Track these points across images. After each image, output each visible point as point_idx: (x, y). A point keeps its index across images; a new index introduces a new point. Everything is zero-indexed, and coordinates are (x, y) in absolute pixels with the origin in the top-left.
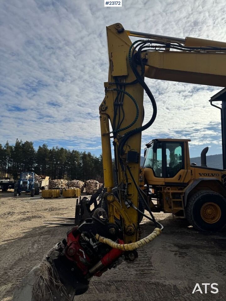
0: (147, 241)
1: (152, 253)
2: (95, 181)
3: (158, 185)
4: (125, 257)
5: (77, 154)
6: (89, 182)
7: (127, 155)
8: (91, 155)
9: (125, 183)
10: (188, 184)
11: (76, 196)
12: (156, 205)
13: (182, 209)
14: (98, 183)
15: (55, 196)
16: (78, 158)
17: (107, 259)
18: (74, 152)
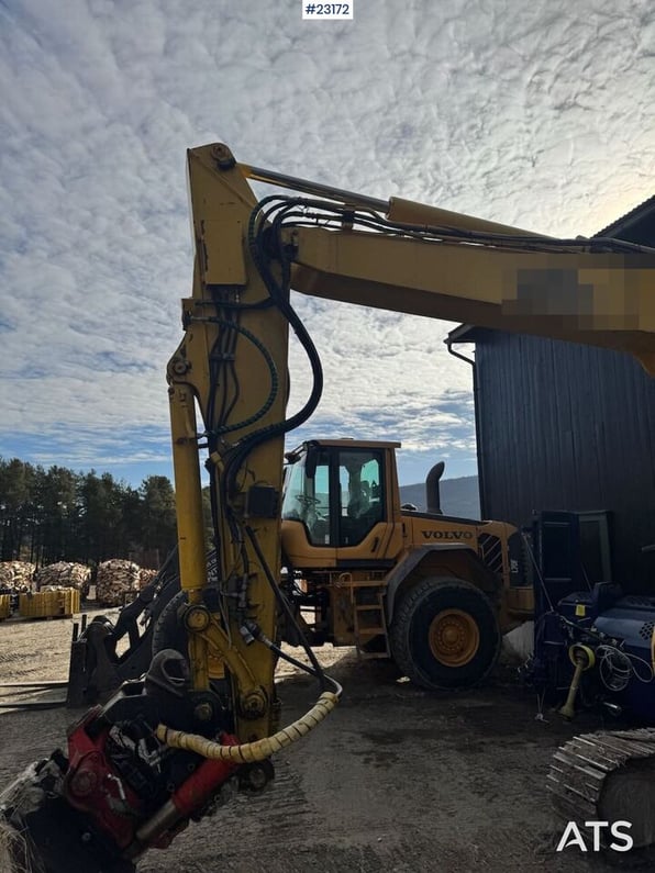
0: (302, 729)
1: (304, 766)
2: (128, 564)
3: (318, 569)
4: (240, 781)
5: (66, 480)
6: (109, 567)
7: (247, 496)
8: (114, 481)
9: (241, 575)
10: (395, 561)
11: (66, 612)
12: (312, 626)
13: (382, 631)
14: (137, 568)
17: (191, 792)
18: (56, 473)
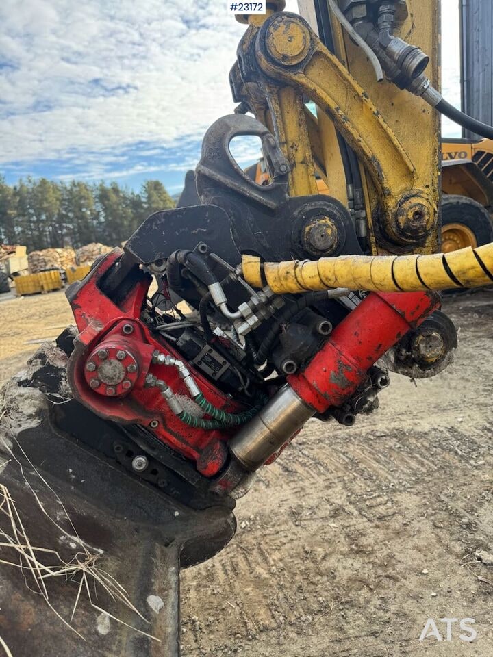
5: (85, 191)
8: (120, 188)
15: (51, 287)
16: (88, 199)
18: (75, 186)
